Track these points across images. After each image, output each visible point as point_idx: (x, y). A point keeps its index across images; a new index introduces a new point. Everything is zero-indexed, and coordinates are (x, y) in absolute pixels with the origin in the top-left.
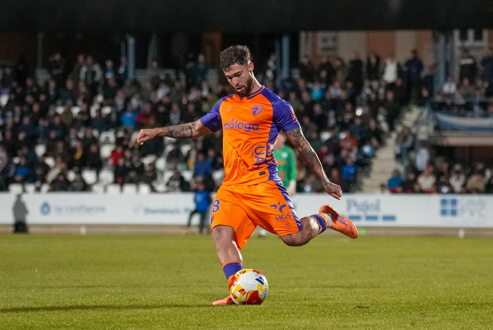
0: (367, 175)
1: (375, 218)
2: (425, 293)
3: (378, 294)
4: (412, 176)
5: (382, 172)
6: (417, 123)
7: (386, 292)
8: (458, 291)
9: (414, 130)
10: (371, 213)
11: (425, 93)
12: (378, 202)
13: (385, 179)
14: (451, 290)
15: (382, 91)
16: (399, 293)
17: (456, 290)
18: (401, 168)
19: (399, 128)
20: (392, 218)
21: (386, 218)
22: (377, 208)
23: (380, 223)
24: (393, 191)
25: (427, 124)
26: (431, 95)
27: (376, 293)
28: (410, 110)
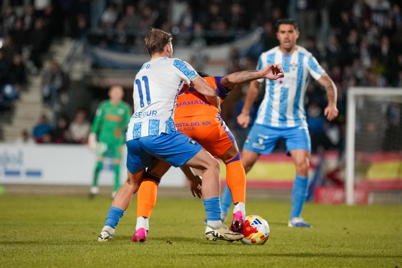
0: (9, 121)
1: (17, 173)
2: (68, 263)
3: (11, 264)
4: (62, 123)
5: (28, 118)
6: (70, 59)
7: (21, 263)
8: (108, 261)
9: (66, 68)
10: (11, 167)
11: (82, 24)
12: (21, 154)
13: (30, 126)
14: (99, 260)
15: (28, 20)
16: (37, 263)
17: (106, 260)
18: (50, 114)
19: (47, 66)
20: (37, 174)
21: (30, 173)
22: (20, 161)
23: (23, 179)
24: (40, 141)
25: (83, 61)
26: (89, 25)
27: (9, 264)
28: (61, 44)
